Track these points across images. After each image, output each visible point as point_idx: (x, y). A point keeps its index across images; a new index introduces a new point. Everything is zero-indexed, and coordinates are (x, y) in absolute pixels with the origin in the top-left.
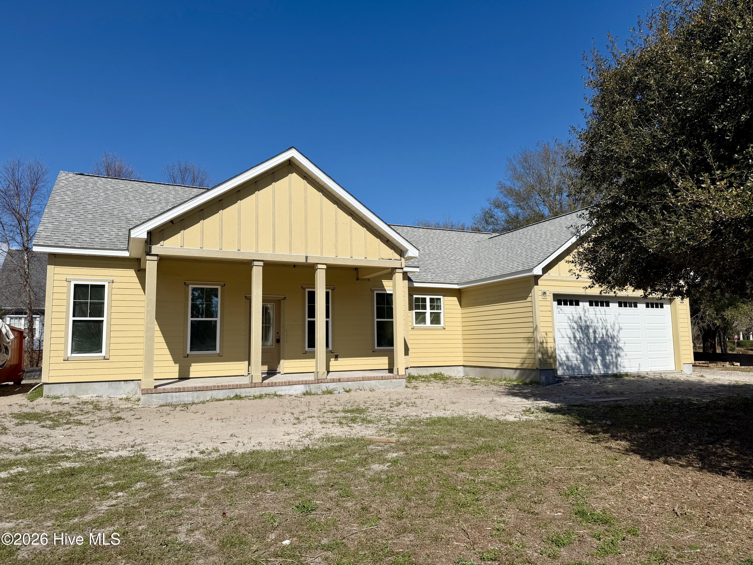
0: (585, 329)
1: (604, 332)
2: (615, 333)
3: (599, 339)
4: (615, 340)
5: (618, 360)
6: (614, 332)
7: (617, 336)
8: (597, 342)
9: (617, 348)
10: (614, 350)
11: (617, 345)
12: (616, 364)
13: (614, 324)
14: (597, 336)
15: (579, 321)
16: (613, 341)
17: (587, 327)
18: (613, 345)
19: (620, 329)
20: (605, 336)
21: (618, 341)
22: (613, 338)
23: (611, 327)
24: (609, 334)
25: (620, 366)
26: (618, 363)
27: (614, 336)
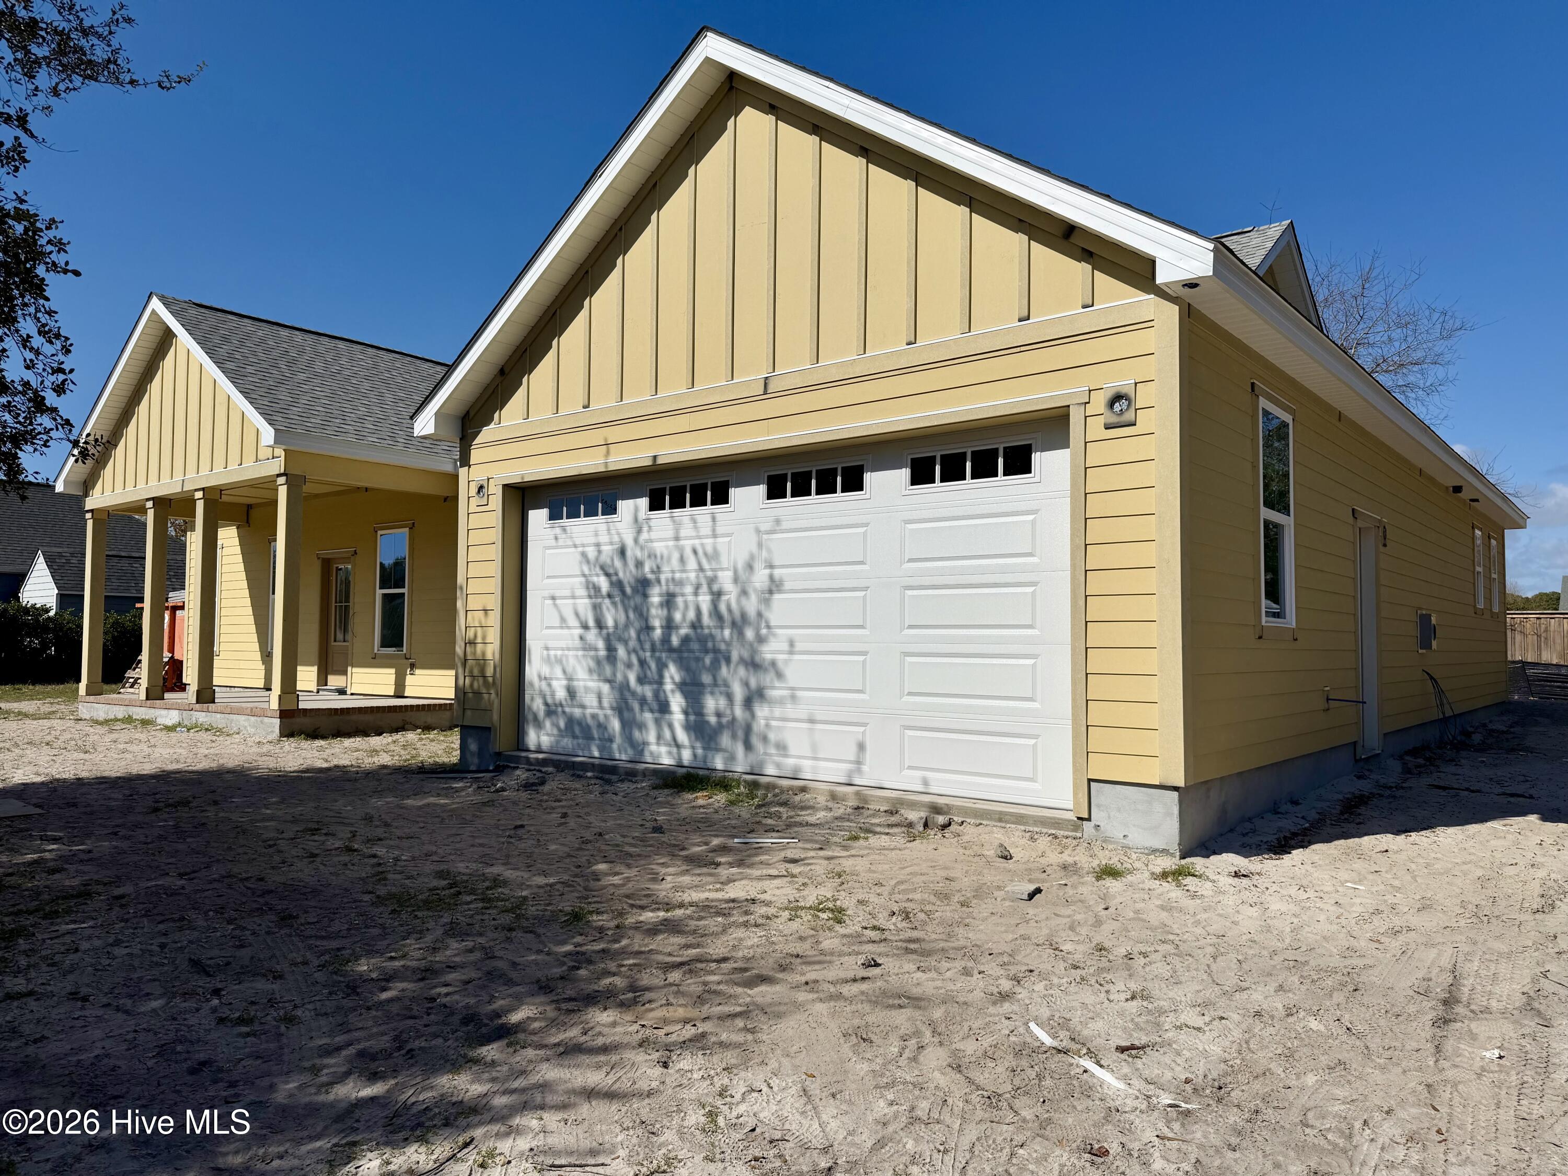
0: (635, 590)
1: (705, 601)
2: (751, 605)
3: (683, 631)
4: (750, 634)
5: (753, 716)
6: (744, 601)
7: (760, 615)
8: (675, 641)
9: (754, 665)
10: (742, 671)
11: (754, 652)
12: (748, 730)
13: (750, 567)
14: (678, 616)
15: (618, 564)
16: (741, 634)
17: (643, 585)
18: (735, 656)
19: (774, 586)
20: (706, 620)
21: (761, 640)
22: (739, 624)
23: (736, 580)
24: (723, 608)
25: (765, 739)
26: (755, 728)
27: (744, 616)
